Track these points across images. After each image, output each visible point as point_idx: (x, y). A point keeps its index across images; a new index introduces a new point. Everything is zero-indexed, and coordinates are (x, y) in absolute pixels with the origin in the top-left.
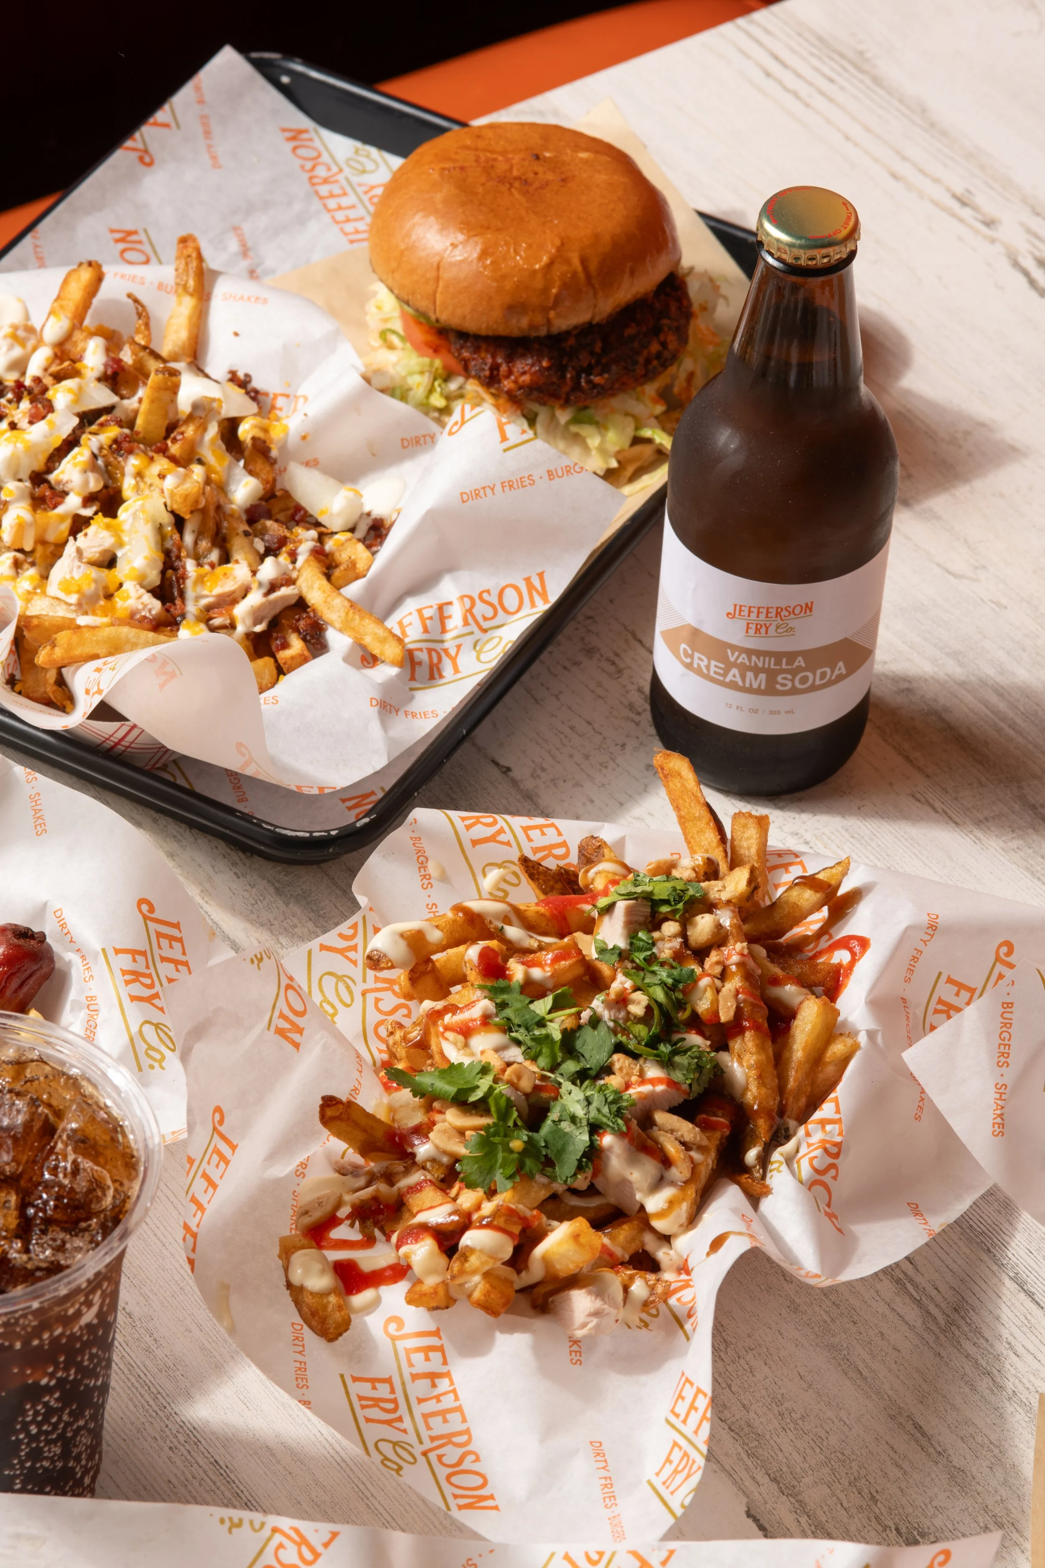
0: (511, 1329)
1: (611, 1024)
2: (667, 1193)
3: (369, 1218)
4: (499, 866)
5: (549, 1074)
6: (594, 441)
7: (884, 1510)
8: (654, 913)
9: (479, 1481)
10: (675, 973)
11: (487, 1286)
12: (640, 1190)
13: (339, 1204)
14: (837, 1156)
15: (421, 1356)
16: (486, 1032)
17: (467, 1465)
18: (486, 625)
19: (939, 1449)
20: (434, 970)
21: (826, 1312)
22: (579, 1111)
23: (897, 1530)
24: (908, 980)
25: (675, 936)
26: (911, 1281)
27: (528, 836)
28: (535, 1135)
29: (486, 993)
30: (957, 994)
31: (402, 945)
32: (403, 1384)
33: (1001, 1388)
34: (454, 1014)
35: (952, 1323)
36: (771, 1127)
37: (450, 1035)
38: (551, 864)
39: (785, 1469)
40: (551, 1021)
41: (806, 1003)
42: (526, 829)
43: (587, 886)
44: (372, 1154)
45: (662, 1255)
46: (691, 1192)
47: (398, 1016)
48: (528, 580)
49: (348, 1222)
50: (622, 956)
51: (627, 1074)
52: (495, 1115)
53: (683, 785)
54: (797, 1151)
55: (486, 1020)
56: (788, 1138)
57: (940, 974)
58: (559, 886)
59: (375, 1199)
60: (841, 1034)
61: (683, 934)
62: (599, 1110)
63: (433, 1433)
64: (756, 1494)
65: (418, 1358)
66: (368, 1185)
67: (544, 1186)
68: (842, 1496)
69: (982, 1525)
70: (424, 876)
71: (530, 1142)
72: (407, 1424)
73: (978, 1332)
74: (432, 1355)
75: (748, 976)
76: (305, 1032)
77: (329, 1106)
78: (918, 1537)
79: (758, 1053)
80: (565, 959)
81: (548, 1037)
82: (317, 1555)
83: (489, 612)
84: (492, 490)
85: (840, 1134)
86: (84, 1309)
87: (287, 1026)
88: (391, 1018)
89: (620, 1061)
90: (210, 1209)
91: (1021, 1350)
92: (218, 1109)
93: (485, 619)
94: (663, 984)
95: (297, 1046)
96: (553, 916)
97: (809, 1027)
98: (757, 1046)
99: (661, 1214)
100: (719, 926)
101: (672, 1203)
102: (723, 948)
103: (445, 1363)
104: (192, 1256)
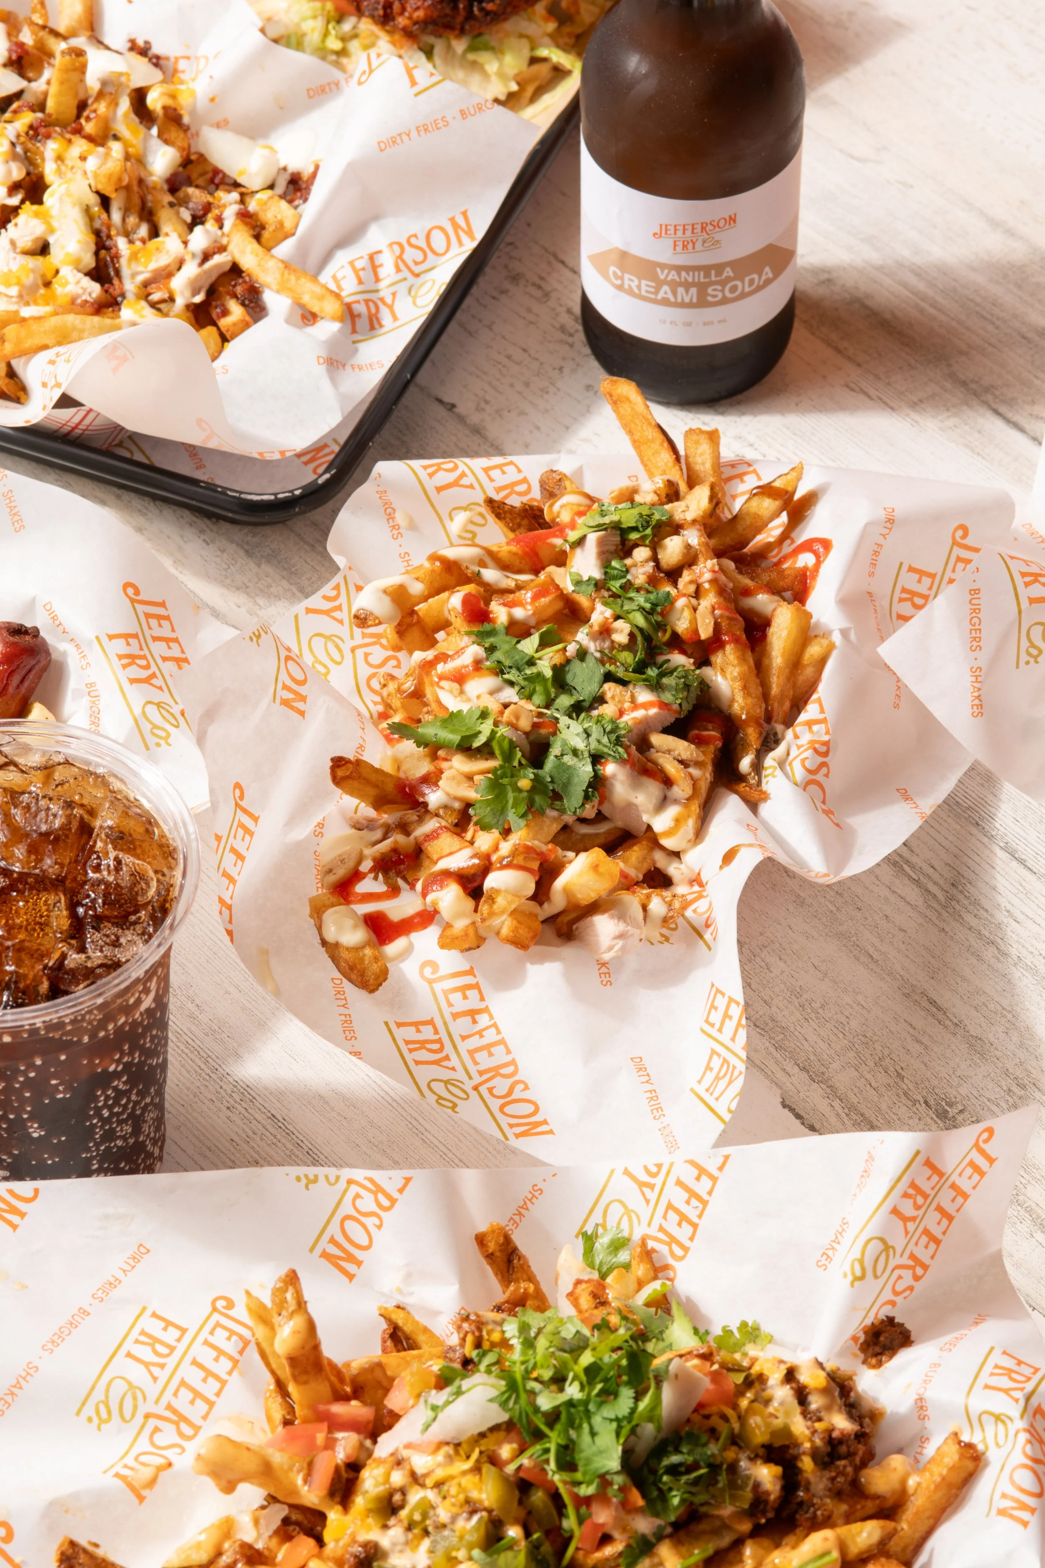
0: (541, 959)
1: (598, 655)
2: (672, 812)
3: (391, 869)
4: (465, 509)
5: (545, 711)
6: (492, 66)
7: (911, 1086)
8: (624, 541)
9: (530, 1108)
10: (652, 597)
11: (515, 922)
12: (647, 812)
13: (360, 862)
14: (826, 754)
15: (459, 995)
16: (480, 676)
17: (517, 1094)
18: (417, 269)
19: (955, 1021)
20: (419, 622)
21: (831, 902)
22: (580, 744)
23: (926, 1102)
24: (871, 574)
25: (647, 561)
26: (907, 862)
27: (489, 477)
28: (540, 772)
29: (473, 638)
30: (919, 581)
31: (387, 601)
32: (445, 1023)
33: (1006, 955)
34: (445, 663)
35: (952, 898)
36: (761, 734)
37: (444, 683)
38: (515, 501)
39: (812, 1058)
40: (540, 659)
41: (779, 610)
42: (486, 470)
43: (553, 520)
44: (385, 807)
45: (673, 869)
46: (695, 808)
47: (389, 668)
48: (452, 220)
49: (372, 875)
50: (599, 586)
51: (619, 701)
52: (499, 757)
53: (633, 409)
54: (788, 754)
55: (478, 664)
56: (777, 742)
57: (901, 564)
58: (525, 522)
59: (395, 850)
60: (816, 636)
61: (655, 559)
62: (599, 741)
63: (481, 1068)
64: (788, 1084)
65: (456, 997)
66: (384, 838)
67: (555, 819)
68: (869, 1076)
69: (1005, 1088)
70: (394, 527)
71: (537, 780)
72: (454, 1061)
73: (976, 903)
74: (469, 993)
75: (721, 591)
76: (308, 700)
77: (339, 766)
78: (947, 1108)
79: (740, 664)
80: (544, 596)
81: (539, 675)
82: (393, 1201)
83: (419, 256)
84: (408, 135)
85: (827, 733)
86: (143, 996)
87: (291, 696)
88: (382, 671)
89: (610, 689)
90: (240, 880)
91: (1020, 917)
92: (237, 786)
93: (416, 263)
94: (641, 609)
95: (302, 713)
96: (526, 554)
97: (784, 633)
98: (738, 658)
99: (669, 833)
100: (688, 547)
101: (678, 821)
102: (694, 567)
103: (482, 999)
104: (230, 927)
